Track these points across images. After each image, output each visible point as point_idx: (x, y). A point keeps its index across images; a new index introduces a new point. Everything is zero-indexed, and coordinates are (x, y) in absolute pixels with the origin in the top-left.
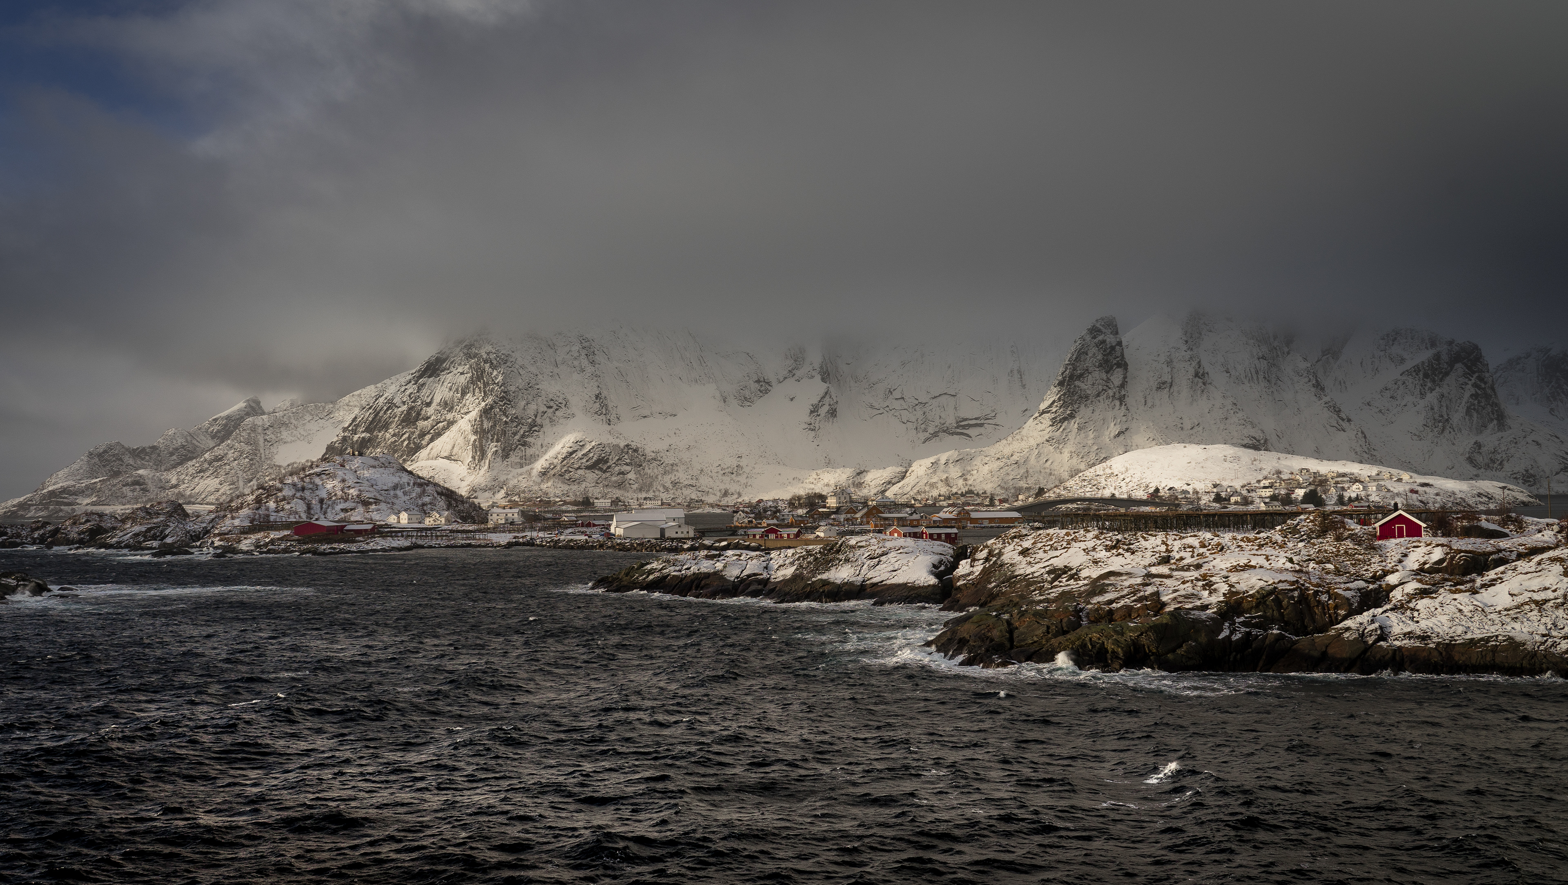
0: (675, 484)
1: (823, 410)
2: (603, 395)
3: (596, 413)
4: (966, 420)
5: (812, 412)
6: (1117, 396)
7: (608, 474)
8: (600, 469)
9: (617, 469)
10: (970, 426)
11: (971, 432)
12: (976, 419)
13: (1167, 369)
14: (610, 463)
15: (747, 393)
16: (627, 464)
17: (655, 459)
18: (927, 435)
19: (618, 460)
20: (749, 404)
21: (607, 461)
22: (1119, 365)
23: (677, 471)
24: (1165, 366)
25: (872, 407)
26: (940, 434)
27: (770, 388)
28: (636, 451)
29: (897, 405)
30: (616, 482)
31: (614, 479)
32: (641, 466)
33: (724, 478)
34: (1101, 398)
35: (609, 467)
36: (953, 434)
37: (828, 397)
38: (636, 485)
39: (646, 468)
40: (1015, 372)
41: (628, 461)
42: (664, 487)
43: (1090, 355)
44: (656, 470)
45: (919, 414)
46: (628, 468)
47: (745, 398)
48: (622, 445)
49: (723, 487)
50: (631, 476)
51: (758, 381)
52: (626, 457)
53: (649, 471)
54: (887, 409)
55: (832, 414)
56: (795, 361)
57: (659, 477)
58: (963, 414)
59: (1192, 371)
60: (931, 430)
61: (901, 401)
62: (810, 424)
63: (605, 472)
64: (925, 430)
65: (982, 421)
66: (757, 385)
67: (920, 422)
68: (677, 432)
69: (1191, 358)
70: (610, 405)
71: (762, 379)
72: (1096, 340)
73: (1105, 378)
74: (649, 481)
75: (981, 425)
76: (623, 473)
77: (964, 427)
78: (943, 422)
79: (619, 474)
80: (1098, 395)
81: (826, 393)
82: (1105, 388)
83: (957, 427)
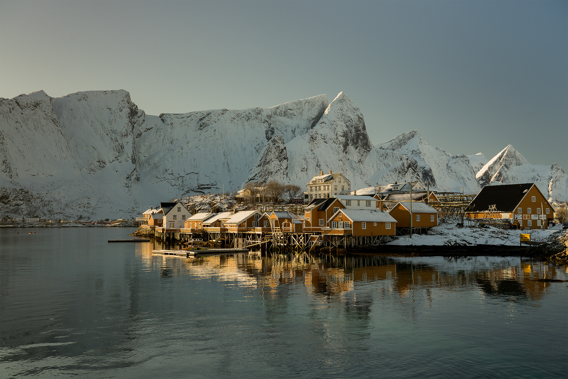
0: (50, 211)
1: (133, 178)
2: (8, 162)
3: (3, 171)
4: (203, 185)
5: (127, 178)
6: (285, 173)
7: (8, 205)
8: (4, 202)
9: (14, 202)
10: (205, 188)
11: (205, 191)
12: (207, 185)
13: (304, 162)
14: (10, 198)
15: (93, 167)
16: (21, 200)
17: (38, 198)
18: (184, 192)
19: (15, 197)
20: (93, 172)
21: (8, 198)
22: (285, 158)
23: (52, 205)
24: (303, 160)
25: (157, 177)
26: (190, 192)
27: (105, 165)
28: (27, 192)
29: (170, 177)
30: (13, 209)
31: (11, 208)
32: (30, 201)
33: (80, 209)
34: (278, 174)
35: (9, 201)
36: (196, 192)
37: (135, 171)
38: (26, 212)
39: (33, 203)
40: (226, 164)
41: (21, 198)
42: (44, 213)
43: (273, 153)
44: (39, 204)
45: (180, 181)
46: (22, 202)
47: (92, 169)
48: (18, 189)
49: (79, 214)
50: (24, 206)
51: (99, 162)
52: (21, 196)
53: (35, 204)
54: (164, 179)
55: (137, 179)
56: (119, 152)
57: (41, 207)
58: (201, 182)
59: (315, 164)
60: (186, 190)
61: (172, 176)
62: (126, 184)
63: (6, 204)
64: (183, 190)
65: (210, 186)
66: (98, 163)
67: (181, 186)
68: (53, 184)
69: (314, 158)
70: (12, 168)
71: (101, 161)
72: (275, 146)
73: (279, 164)
74: (34, 210)
75: (209, 188)
76: (18, 205)
77: (201, 188)
78: (191, 186)
79: (15, 205)
80: (276, 172)
81: (135, 169)
82: (280, 169)
83: (198, 189)
